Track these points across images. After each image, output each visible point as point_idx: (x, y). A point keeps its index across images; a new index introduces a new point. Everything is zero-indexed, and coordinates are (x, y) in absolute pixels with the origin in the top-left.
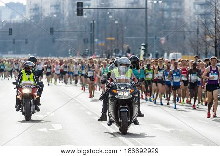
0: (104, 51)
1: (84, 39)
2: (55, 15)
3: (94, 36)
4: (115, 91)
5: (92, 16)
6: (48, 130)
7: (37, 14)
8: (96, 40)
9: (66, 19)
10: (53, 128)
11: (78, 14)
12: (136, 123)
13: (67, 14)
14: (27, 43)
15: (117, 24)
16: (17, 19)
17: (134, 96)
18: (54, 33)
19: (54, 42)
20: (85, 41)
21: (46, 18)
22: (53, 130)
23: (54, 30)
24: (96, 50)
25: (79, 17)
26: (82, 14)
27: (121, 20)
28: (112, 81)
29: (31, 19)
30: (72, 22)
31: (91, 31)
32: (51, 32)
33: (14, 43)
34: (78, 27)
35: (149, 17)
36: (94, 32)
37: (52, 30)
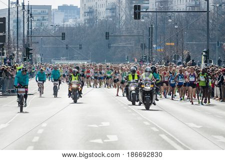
0: (163, 57)
1: (142, 44)
2: (111, 19)
3: (152, 41)
4: (142, 86)
5: (150, 19)
6: (103, 141)
7: (92, 17)
8: (154, 46)
9: (122, 23)
10: (108, 139)
11: (135, 18)
12: (155, 104)
13: (124, 18)
14: (80, 48)
15: (177, 28)
16: (71, 22)
17: (153, 89)
18: (110, 37)
19: (109, 47)
20: (143, 46)
21: (102, 22)
22: (108, 142)
23: (110, 34)
24: (155, 56)
25: (136, 20)
26: (139, 18)
27: (181, 25)
28: (141, 80)
29: (85, 23)
30: (129, 26)
31: (149, 36)
32: (106, 37)
33: (67, 48)
34: (135, 31)
35: (211, 21)
36: (152, 36)
37: (107, 35)
